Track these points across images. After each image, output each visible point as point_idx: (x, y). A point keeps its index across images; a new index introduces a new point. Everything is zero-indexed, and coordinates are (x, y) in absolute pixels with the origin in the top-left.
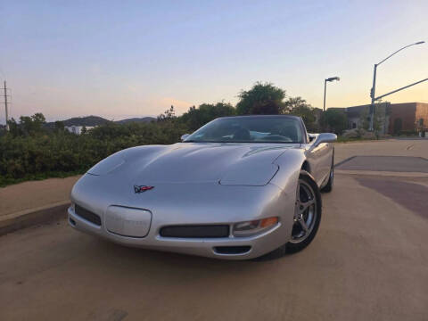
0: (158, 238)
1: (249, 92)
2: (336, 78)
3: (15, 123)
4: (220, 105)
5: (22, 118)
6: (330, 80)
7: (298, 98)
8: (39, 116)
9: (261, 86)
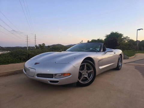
0: (36, 77)
1: (109, 35)
2: (141, 29)
3: (37, 46)
4: (98, 40)
5: (39, 45)
6: (139, 30)
7: (127, 37)
8: (44, 44)
9: (113, 33)
